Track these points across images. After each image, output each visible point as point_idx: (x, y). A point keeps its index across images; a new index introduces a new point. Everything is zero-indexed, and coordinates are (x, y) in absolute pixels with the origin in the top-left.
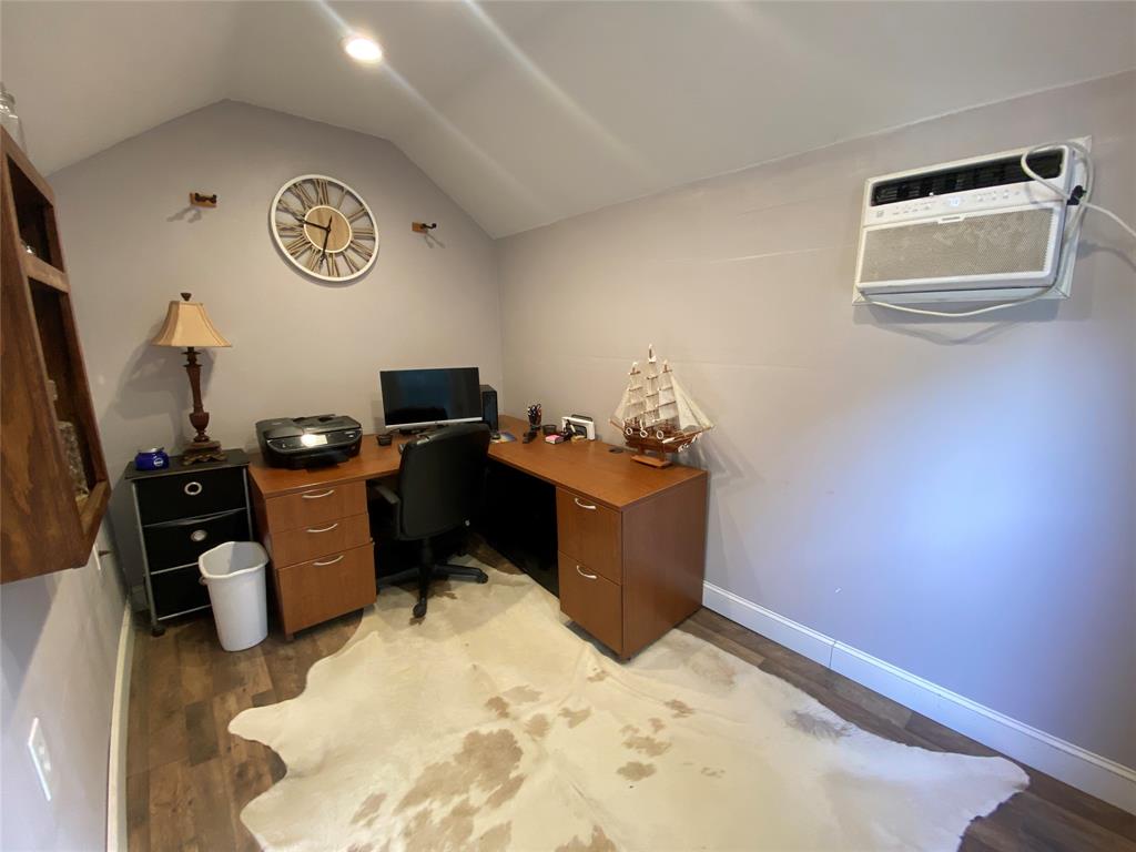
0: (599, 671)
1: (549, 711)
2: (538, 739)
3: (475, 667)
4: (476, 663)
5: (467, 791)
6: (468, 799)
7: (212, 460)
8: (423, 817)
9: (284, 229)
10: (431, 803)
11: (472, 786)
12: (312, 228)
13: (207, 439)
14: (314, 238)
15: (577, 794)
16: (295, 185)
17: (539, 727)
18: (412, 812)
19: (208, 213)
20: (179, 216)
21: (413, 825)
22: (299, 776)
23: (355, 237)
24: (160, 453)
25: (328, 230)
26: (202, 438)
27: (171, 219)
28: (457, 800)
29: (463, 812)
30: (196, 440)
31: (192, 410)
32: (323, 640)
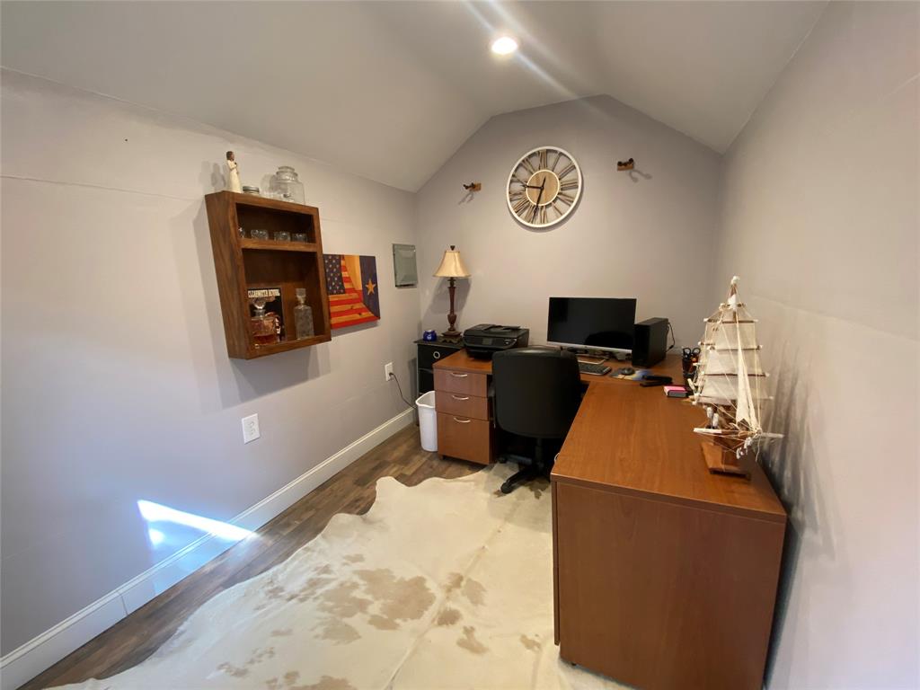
0: (537, 640)
1: (467, 620)
2: (436, 622)
3: (484, 547)
4: (486, 547)
5: (377, 599)
6: (371, 603)
7: (450, 342)
8: (355, 586)
9: (515, 194)
10: (365, 585)
11: (382, 601)
12: (530, 189)
13: (454, 330)
14: (531, 197)
15: (393, 675)
16: (523, 161)
17: (448, 618)
18: (356, 579)
19: (477, 195)
20: (463, 200)
21: (348, 584)
22: (364, 520)
23: (562, 189)
24: (433, 333)
25: (542, 188)
26: (452, 329)
27: (460, 203)
28: (369, 597)
29: (362, 605)
30: (449, 330)
31: (449, 313)
32: (453, 468)
